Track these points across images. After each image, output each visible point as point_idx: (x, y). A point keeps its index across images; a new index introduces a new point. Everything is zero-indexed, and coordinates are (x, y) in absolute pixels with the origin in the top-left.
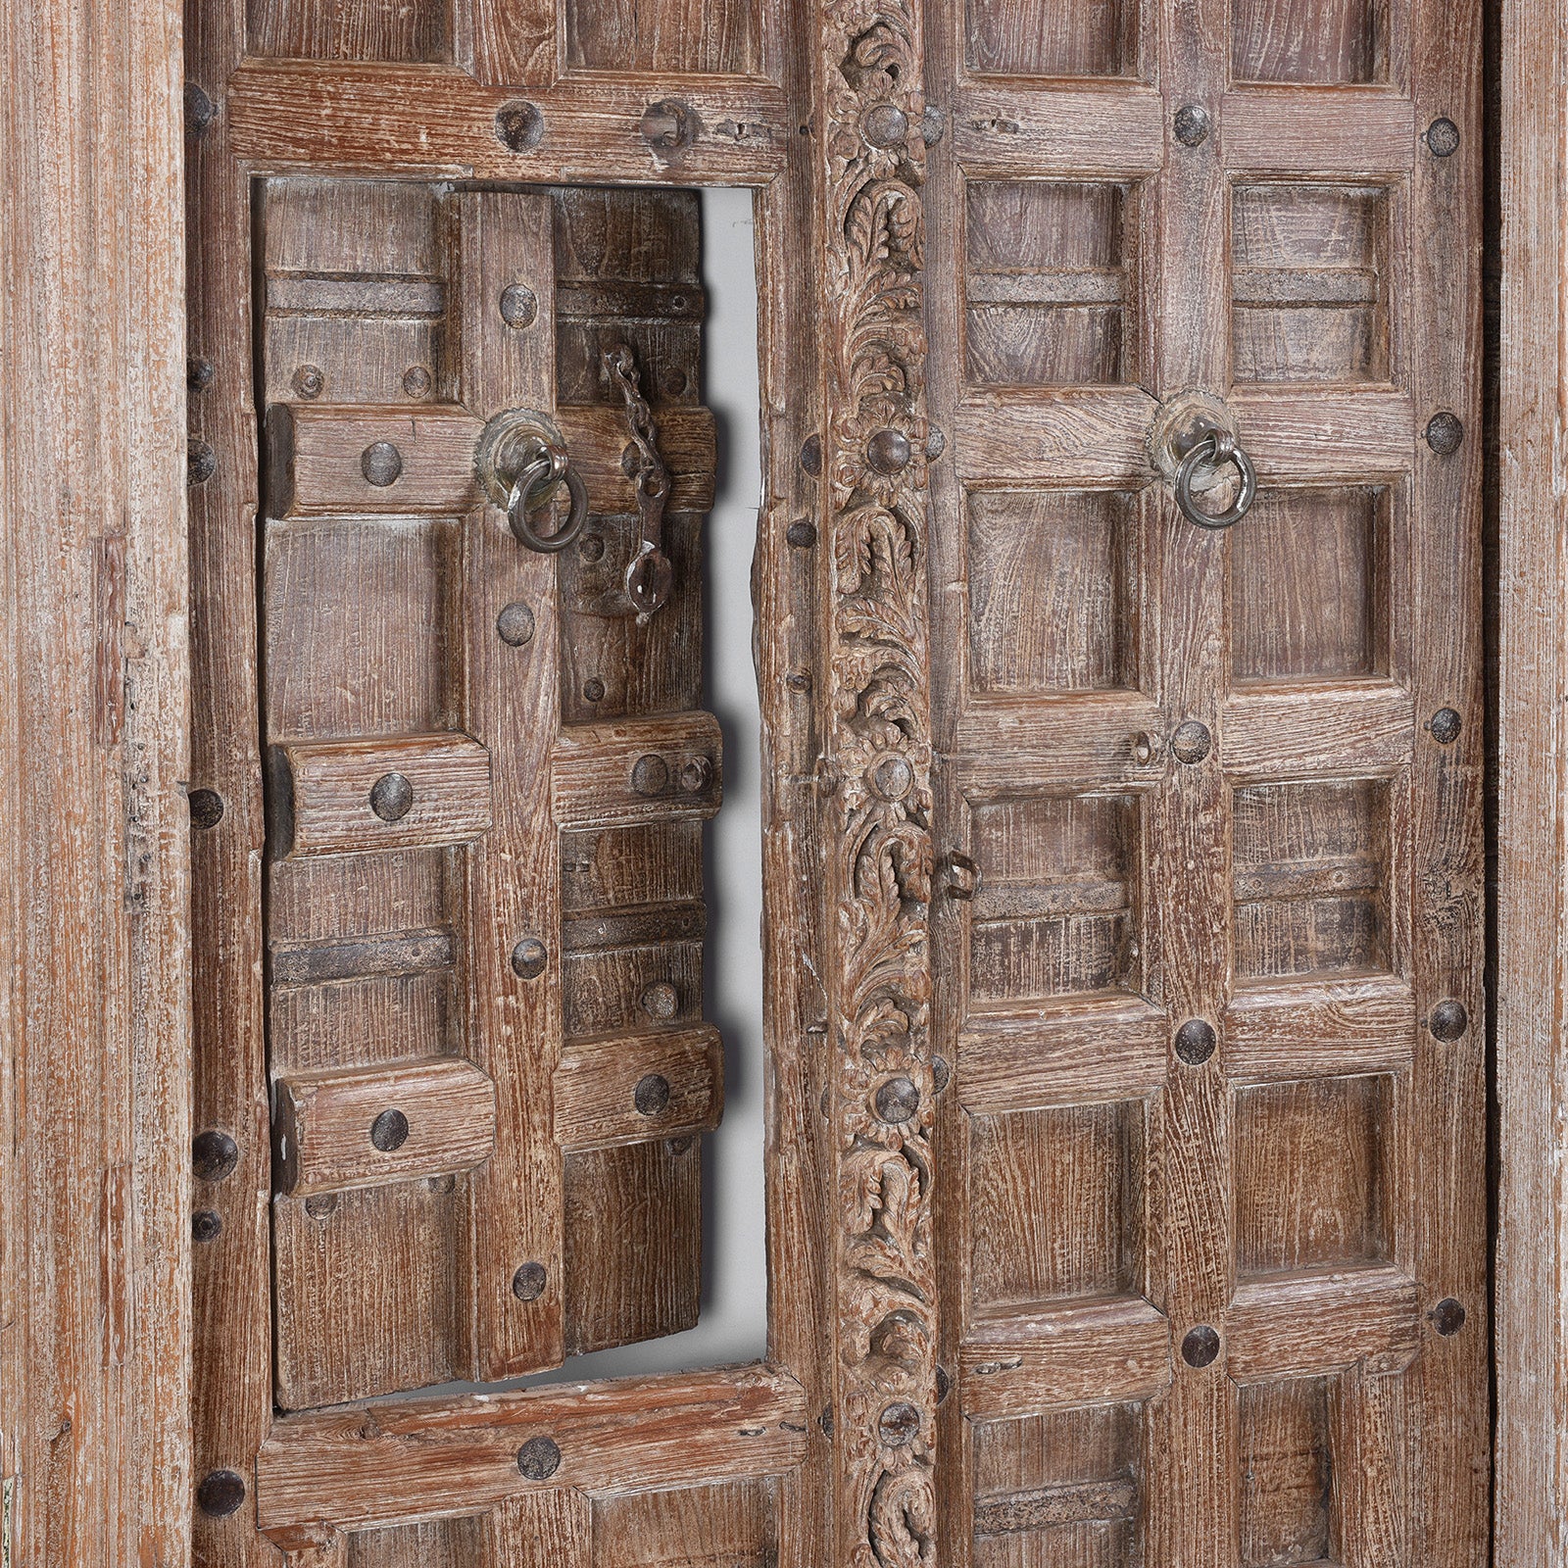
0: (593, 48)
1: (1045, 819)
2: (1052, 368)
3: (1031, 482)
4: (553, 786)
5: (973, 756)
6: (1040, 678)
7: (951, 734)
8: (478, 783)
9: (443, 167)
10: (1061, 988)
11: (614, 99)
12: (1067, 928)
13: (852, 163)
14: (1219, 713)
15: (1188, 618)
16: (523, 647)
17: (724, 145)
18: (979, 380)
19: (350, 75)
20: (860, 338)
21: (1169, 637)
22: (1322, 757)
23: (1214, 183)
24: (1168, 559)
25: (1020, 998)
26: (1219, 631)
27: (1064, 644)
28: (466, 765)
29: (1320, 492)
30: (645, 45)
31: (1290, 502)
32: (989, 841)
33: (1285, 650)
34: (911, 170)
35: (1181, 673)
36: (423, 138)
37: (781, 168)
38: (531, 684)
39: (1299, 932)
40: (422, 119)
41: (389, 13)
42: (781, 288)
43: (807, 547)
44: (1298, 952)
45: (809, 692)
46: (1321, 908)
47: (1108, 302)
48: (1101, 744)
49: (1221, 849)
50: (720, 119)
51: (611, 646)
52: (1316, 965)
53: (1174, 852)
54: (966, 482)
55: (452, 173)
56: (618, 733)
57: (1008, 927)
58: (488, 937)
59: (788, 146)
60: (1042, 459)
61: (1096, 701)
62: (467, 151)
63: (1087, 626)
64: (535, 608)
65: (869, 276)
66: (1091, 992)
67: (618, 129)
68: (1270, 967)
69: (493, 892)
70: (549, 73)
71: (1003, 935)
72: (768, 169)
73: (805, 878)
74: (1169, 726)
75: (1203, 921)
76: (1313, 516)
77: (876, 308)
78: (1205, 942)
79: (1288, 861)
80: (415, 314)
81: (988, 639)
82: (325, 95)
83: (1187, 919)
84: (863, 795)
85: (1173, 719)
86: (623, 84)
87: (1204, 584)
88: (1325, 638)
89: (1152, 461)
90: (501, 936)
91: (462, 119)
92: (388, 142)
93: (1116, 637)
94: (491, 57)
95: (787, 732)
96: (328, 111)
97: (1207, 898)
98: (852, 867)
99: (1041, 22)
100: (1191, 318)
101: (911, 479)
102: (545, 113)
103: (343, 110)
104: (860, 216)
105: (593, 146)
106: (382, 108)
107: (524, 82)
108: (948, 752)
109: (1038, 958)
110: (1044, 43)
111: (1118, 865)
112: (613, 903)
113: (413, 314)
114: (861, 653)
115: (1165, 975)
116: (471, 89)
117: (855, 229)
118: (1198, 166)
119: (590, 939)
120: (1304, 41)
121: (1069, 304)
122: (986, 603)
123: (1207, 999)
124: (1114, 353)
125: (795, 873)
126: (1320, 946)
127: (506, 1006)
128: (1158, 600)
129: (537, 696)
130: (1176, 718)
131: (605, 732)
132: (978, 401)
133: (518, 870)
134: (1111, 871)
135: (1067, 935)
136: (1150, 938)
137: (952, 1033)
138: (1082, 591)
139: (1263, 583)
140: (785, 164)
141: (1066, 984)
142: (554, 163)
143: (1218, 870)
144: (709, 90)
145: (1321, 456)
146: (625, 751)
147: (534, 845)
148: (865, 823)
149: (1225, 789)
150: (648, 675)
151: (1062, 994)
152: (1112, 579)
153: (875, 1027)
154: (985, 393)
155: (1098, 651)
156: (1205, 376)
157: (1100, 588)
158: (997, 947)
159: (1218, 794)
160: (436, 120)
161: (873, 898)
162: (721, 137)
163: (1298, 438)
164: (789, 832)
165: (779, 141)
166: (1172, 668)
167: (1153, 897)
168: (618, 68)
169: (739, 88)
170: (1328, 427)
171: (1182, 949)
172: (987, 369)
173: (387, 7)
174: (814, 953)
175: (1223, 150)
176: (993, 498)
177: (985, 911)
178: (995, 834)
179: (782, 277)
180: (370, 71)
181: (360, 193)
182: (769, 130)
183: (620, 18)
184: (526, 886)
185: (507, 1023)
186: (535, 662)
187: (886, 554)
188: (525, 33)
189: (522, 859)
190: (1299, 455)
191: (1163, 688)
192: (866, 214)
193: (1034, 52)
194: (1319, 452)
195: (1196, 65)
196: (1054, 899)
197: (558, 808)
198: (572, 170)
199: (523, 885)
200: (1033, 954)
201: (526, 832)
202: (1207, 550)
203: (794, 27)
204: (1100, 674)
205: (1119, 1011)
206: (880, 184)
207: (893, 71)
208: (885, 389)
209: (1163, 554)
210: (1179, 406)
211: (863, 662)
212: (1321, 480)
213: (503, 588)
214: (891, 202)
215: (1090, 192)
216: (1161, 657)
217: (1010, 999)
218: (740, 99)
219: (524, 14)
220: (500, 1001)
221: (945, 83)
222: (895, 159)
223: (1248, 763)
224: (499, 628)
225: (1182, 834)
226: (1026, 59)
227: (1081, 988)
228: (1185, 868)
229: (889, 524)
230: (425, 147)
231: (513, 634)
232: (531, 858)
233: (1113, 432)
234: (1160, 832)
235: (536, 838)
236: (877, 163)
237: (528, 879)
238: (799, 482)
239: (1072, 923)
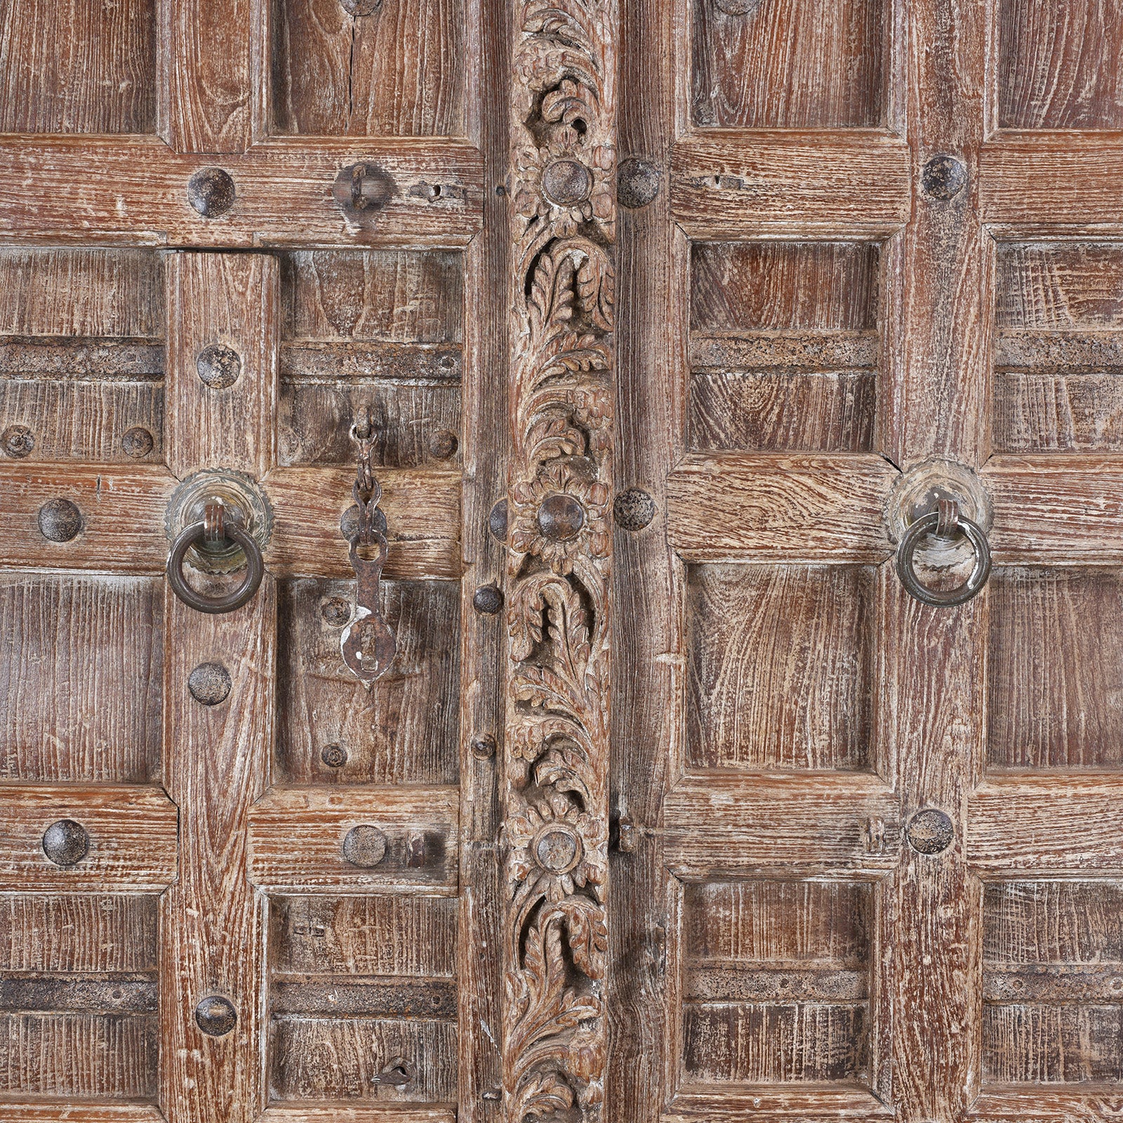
0: (307, 116)
1: (779, 901)
2: (796, 435)
3: (752, 552)
4: (250, 848)
5: (682, 831)
6: (777, 755)
7: (657, 808)
8: (164, 837)
9: (139, 234)
10: (793, 1075)
11: (307, 163)
12: (801, 1014)
13: (534, 220)
14: (964, 802)
15: (929, 701)
16: (217, 707)
17: (418, 207)
18: (714, 447)
19: (51, 146)
20: (537, 402)
21: (907, 718)
22: (1086, 856)
23: (970, 239)
24: (906, 637)
25: (747, 1082)
26: (966, 716)
27: (803, 721)
28: (150, 818)
29: (1107, 572)
30: (359, 112)
31: (1070, 581)
32: (716, 920)
33: (1060, 738)
34: (598, 227)
35: (919, 759)
36: (119, 206)
37: (476, 230)
38: (226, 743)
39: (1069, 1038)
40: (119, 187)
41: (110, 88)
42: (475, 351)
43: (493, 613)
44: (1068, 1060)
45: (493, 758)
46: (1097, 1015)
47: (857, 367)
48: (826, 827)
49: (962, 946)
50: (414, 181)
51: (356, 713)
52: (1089, 1075)
53: (908, 945)
54: (680, 551)
55: (148, 240)
56: (332, 801)
57: (735, 1009)
58: (171, 989)
59: (484, 208)
60: (765, 529)
61: (824, 783)
62: (161, 218)
63: (829, 704)
64: (232, 668)
65: (549, 336)
66: (826, 1082)
67: (311, 194)
68: (1035, 1072)
69: (177, 945)
70: (242, 139)
71: (728, 1017)
72: (464, 231)
73: (484, 945)
74: (904, 813)
75: (940, 1019)
76: (1099, 597)
77: (557, 371)
78: (943, 1042)
79: (1059, 962)
80: (133, 376)
81: (719, 713)
82: (27, 166)
83: (921, 1016)
84: (527, 866)
85: (910, 805)
86: (317, 148)
87: (948, 665)
88: (1109, 728)
89: (890, 535)
90: (185, 989)
91: (157, 186)
92: (85, 210)
93: (863, 717)
94: (186, 125)
95: (470, 798)
96: (29, 182)
97: (944, 996)
98: (517, 938)
99: (790, 76)
100: (938, 383)
101: (587, 546)
102: (239, 179)
103: (43, 180)
104: (539, 275)
105: (285, 211)
106: (80, 178)
107: (218, 148)
108: (654, 826)
109: (768, 1043)
110: (794, 96)
111: (859, 954)
112: (353, 972)
113: (131, 376)
114: (530, 722)
115: (894, 1073)
116: (166, 157)
117: (534, 289)
118: (950, 221)
119: (317, 1004)
120: (1098, 85)
121: (814, 370)
122: (717, 677)
123: (942, 1102)
124: (866, 421)
125: (475, 940)
126: (1095, 1055)
127: (189, 1060)
128: (895, 680)
129: (233, 756)
130: (914, 805)
131: (320, 799)
132: (695, 468)
133: (207, 926)
134: (851, 959)
135: (801, 1022)
136: (881, 1033)
137: (653, 1112)
138: (824, 668)
139: (1036, 667)
140: (481, 226)
141: (799, 1071)
142: (246, 228)
143: (959, 967)
144: (402, 152)
145: (1092, 533)
146: (336, 819)
147: (225, 904)
148: (530, 894)
149: (969, 882)
150: (402, 744)
151: (793, 1082)
152: (859, 656)
153: (535, 1100)
154: (704, 460)
155: (842, 729)
156: (954, 444)
157: (846, 665)
158: (723, 1028)
159: (961, 888)
160: (131, 189)
161: (535, 970)
162: (415, 200)
163: (1064, 512)
164: (470, 897)
165: (475, 202)
166: (909, 752)
167: (884, 990)
168: (331, 133)
169: (434, 149)
170: (1101, 502)
171: (914, 1046)
172: (722, 436)
173: (107, 83)
174: (492, 1021)
175: (981, 203)
176: (726, 569)
177: (706, 990)
178: (722, 913)
179: (476, 340)
180: (70, 142)
181: (77, 261)
182: (465, 191)
183: (335, 86)
184: (214, 943)
185: (190, 1076)
186: (231, 722)
187: (559, 622)
188: (220, 101)
189: (211, 916)
190: (1065, 530)
191: (898, 772)
192: (546, 274)
193: (782, 106)
194: (1090, 528)
195: (951, 112)
196: (784, 983)
197: (256, 869)
198: (265, 235)
199: (211, 942)
200: (763, 1037)
201: (217, 890)
202: (952, 629)
203: (494, 86)
204: (844, 755)
205: (844, 1107)
206: (563, 242)
207: (580, 126)
208: (563, 454)
209: (901, 632)
210: (920, 476)
211: (531, 732)
212: (1094, 558)
213: (197, 647)
214: (577, 262)
215: (842, 252)
216: (897, 741)
217: (737, 1082)
218: (435, 160)
219: (219, 81)
220: (183, 1053)
221: (663, 139)
222: (577, 216)
223: (997, 857)
224: (189, 686)
225: (918, 927)
226: (773, 114)
227: (814, 1077)
228: (920, 963)
229: (561, 593)
230: (121, 215)
231: (204, 693)
232: (222, 917)
233: (846, 502)
234: (893, 923)
235: (228, 897)
236: (557, 219)
237: (218, 937)
238: (487, 547)
239: (806, 1010)
